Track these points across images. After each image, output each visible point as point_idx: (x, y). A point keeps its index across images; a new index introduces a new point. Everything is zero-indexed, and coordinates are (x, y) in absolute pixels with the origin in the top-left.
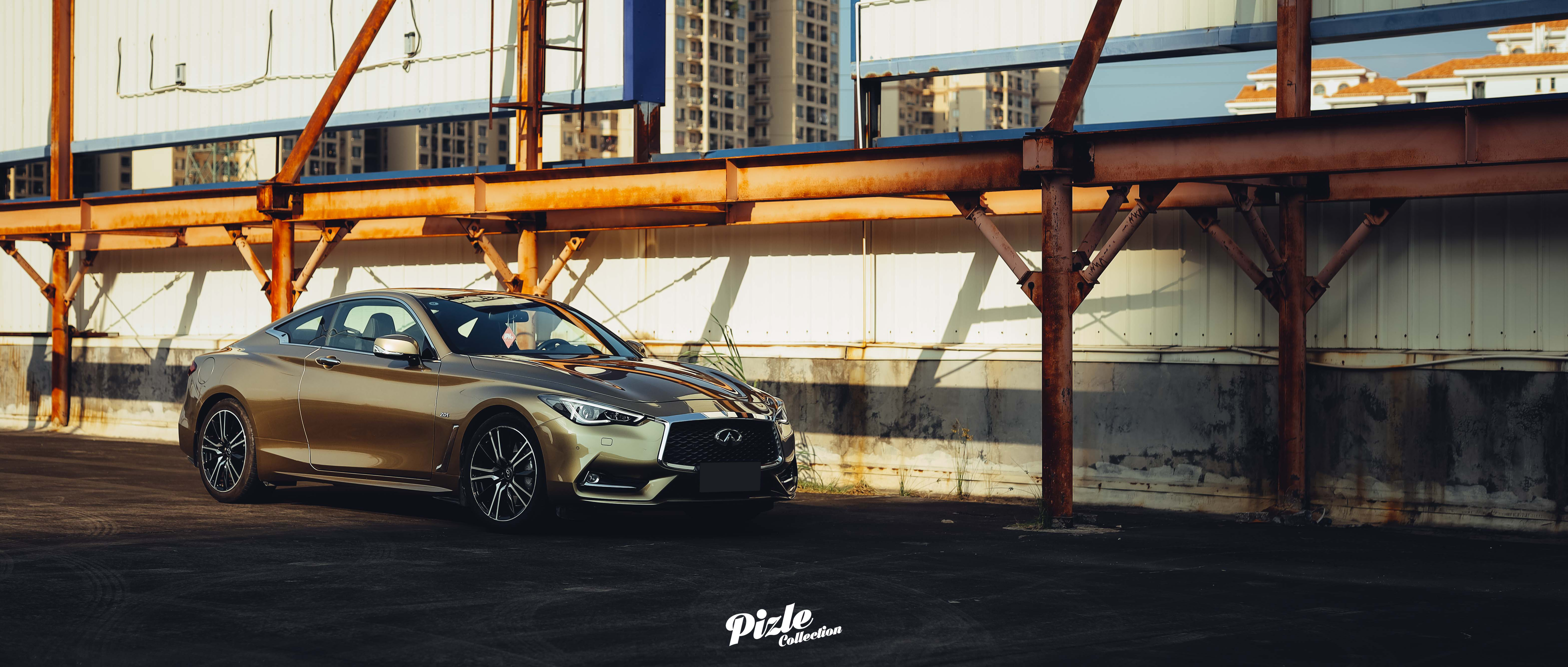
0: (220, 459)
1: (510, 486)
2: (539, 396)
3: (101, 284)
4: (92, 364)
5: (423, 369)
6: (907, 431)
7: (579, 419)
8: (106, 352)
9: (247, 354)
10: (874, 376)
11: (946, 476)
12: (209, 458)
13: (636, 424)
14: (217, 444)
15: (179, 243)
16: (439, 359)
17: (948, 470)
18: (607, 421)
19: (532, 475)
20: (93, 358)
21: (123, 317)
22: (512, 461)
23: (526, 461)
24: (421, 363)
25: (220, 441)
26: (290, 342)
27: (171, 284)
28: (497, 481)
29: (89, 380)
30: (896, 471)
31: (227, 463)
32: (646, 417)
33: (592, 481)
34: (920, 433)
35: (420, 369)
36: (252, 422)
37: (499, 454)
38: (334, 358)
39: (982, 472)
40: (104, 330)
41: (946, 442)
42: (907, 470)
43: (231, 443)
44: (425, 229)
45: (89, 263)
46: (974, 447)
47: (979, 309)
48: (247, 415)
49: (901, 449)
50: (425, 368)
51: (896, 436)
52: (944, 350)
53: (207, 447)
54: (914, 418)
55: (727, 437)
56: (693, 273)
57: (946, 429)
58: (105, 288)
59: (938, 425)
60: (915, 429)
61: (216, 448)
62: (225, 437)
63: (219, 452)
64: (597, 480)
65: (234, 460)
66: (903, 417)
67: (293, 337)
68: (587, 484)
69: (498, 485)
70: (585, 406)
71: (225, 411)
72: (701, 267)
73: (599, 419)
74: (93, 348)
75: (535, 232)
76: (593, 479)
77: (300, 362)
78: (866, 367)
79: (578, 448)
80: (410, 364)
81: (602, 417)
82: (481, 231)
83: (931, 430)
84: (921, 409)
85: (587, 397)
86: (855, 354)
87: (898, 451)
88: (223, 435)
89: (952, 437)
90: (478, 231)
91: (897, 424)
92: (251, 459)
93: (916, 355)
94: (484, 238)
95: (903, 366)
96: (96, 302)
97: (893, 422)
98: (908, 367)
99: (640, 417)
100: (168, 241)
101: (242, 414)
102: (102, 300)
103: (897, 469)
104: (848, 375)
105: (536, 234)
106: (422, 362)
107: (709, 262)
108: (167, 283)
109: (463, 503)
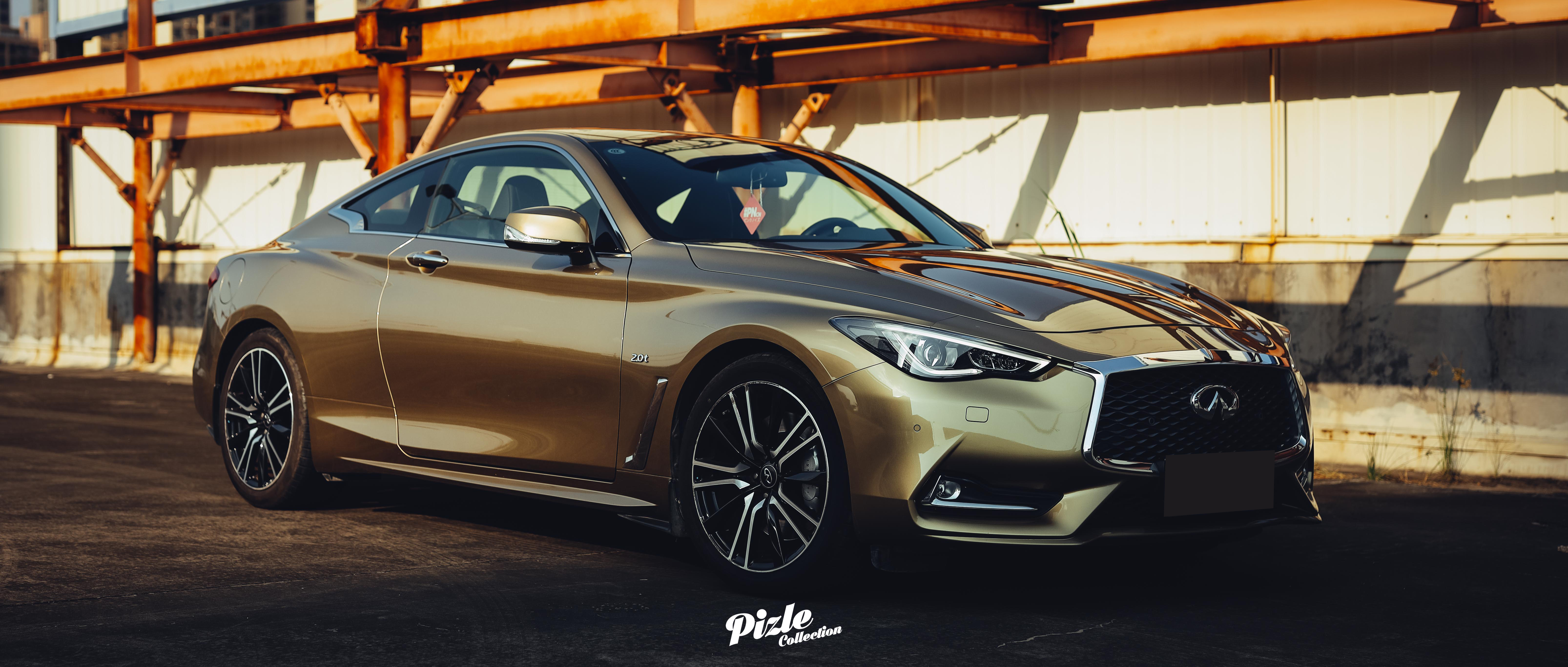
0: (253, 432)
1: (773, 501)
2: (834, 321)
3: (193, 181)
4: (182, 286)
5: (598, 271)
6: (1347, 373)
7: (917, 366)
8: (199, 269)
9: (297, 251)
10: (1290, 288)
11: (1415, 442)
12: (236, 431)
13: (1034, 377)
14: (247, 406)
15: (284, 125)
16: (628, 251)
17: (1420, 434)
18: (974, 371)
19: (818, 481)
20: (184, 277)
21: (220, 224)
22: (776, 452)
23: (805, 453)
24: (593, 260)
25: (253, 402)
26: (366, 228)
27: (277, 180)
28: (746, 492)
29: (179, 304)
30: (1328, 435)
31: (264, 440)
32: (1054, 363)
33: (946, 495)
34: (1369, 374)
35: (592, 271)
36: (302, 371)
37: (750, 438)
38: (438, 254)
39: (1479, 437)
40: (197, 241)
41: (1416, 391)
42: (1347, 432)
43: (269, 405)
44: (604, 91)
45: (175, 154)
46: (1467, 397)
47: (1467, 179)
48: (294, 358)
49: (1337, 400)
50: (602, 268)
51: (1329, 380)
52: (1410, 245)
53: (234, 411)
54: (1358, 353)
55: (1215, 400)
56: (991, 140)
57: (1415, 368)
58: (199, 188)
59: (1401, 362)
60: (1360, 369)
61: (247, 413)
62: (260, 394)
63: (252, 421)
64: (957, 494)
65: (274, 435)
66: (1340, 349)
67: (372, 221)
68: (936, 502)
69: (748, 499)
70: (929, 341)
71: (260, 350)
72: (1004, 131)
73: (957, 366)
74: (183, 265)
75: (757, 87)
76: (948, 491)
77: (381, 263)
78: (1277, 274)
79: (918, 427)
80: (573, 261)
81: (963, 361)
82: (682, 86)
83: (1389, 371)
84: (1371, 338)
85: (932, 322)
86: (1258, 255)
87: (1332, 404)
88: (258, 392)
89: (1425, 382)
90: (677, 87)
91: (1329, 361)
92: (301, 434)
93: (1362, 254)
94: (686, 97)
95: (1337, 270)
96: (188, 206)
97: (1323, 358)
98: (1349, 273)
99: (1043, 363)
100: (270, 122)
101: (286, 354)
102: (194, 202)
103: (1330, 431)
104: (1245, 286)
105: (759, 93)
106: (596, 256)
107: (1016, 123)
108: (272, 178)
109: (678, 529)
